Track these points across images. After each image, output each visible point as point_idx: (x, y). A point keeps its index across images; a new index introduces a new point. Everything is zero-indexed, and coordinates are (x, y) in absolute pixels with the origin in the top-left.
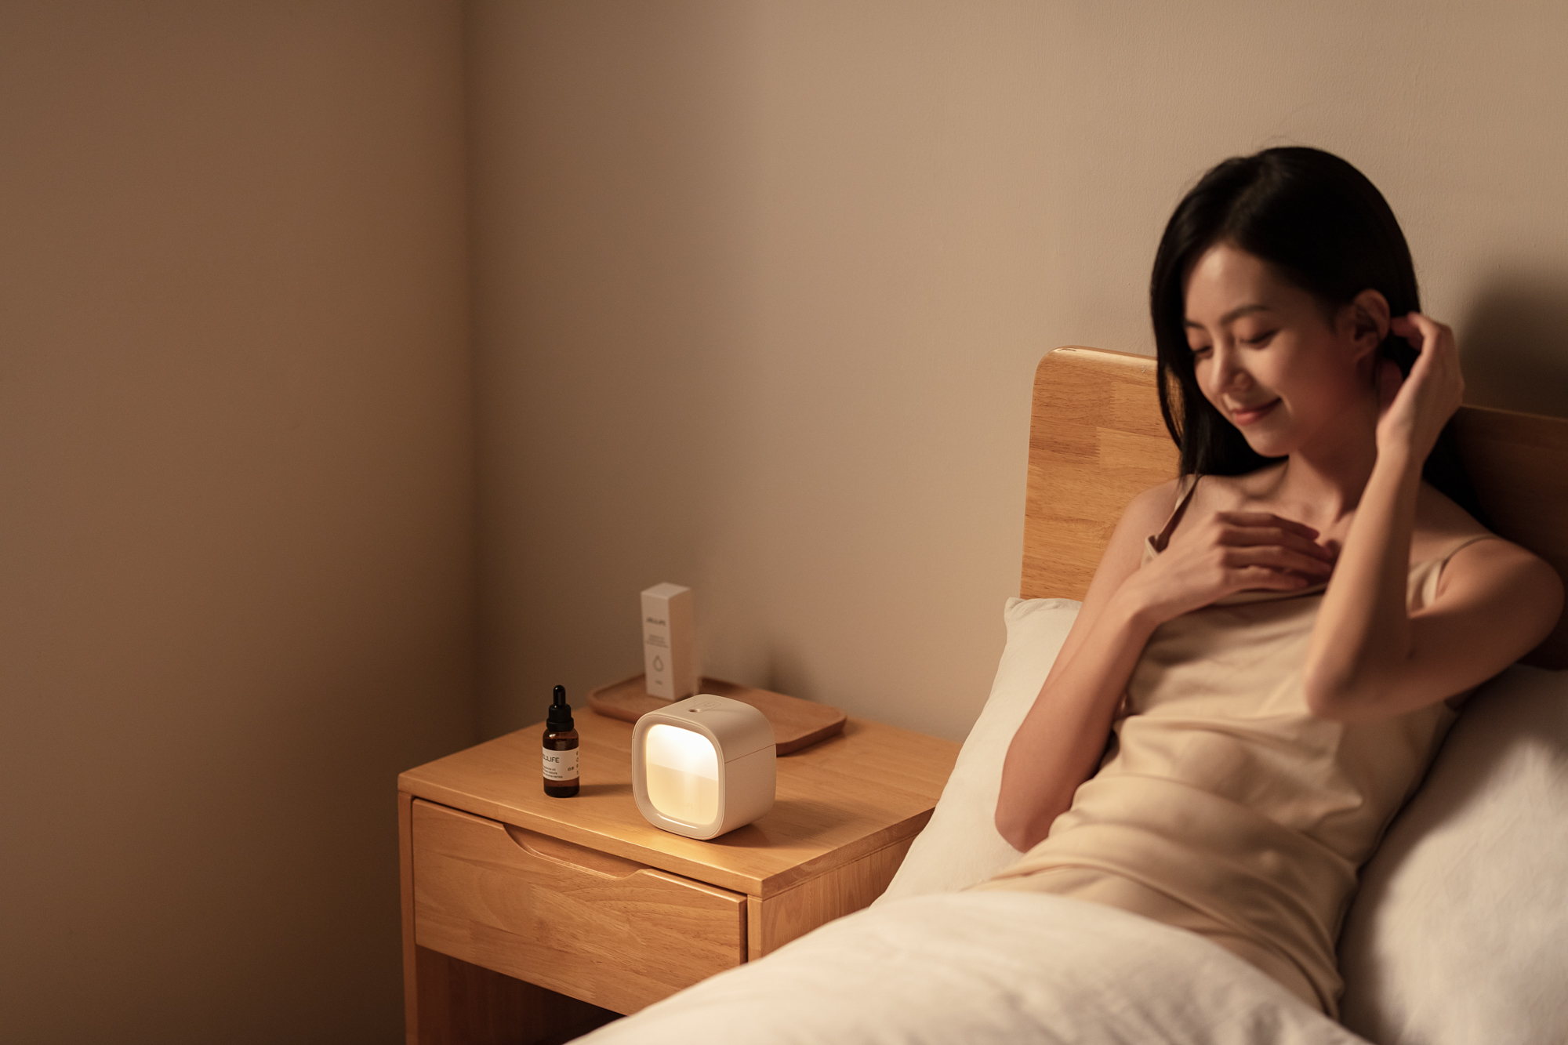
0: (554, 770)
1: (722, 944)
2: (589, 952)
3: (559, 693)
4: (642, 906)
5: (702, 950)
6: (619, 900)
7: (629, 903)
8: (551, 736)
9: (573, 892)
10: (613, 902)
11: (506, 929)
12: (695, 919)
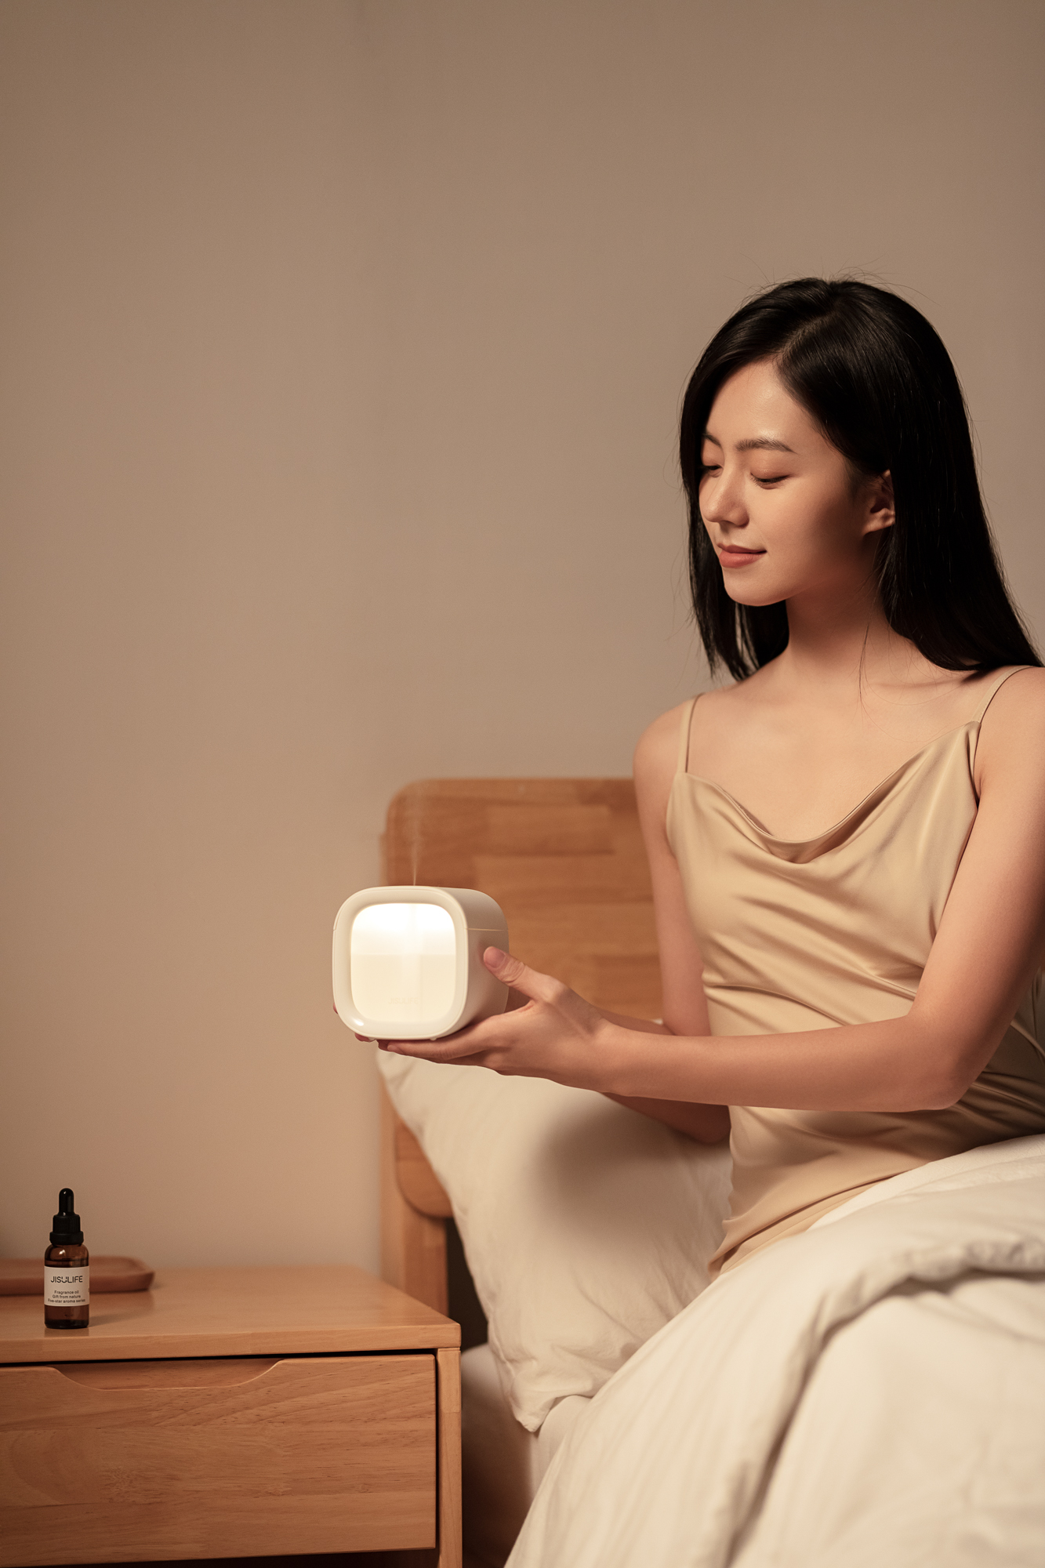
0: (77, 1292)
1: (409, 1418)
2: (197, 1492)
3: (66, 1197)
4: (284, 1406)
5: (379, 1434)
6: (247, 1408)
7: (264, 1407)
8: (61, 1253)
9: (173, 1420)
10: (238, 1415)
11: (58, 1503)
12: (369, 1398)
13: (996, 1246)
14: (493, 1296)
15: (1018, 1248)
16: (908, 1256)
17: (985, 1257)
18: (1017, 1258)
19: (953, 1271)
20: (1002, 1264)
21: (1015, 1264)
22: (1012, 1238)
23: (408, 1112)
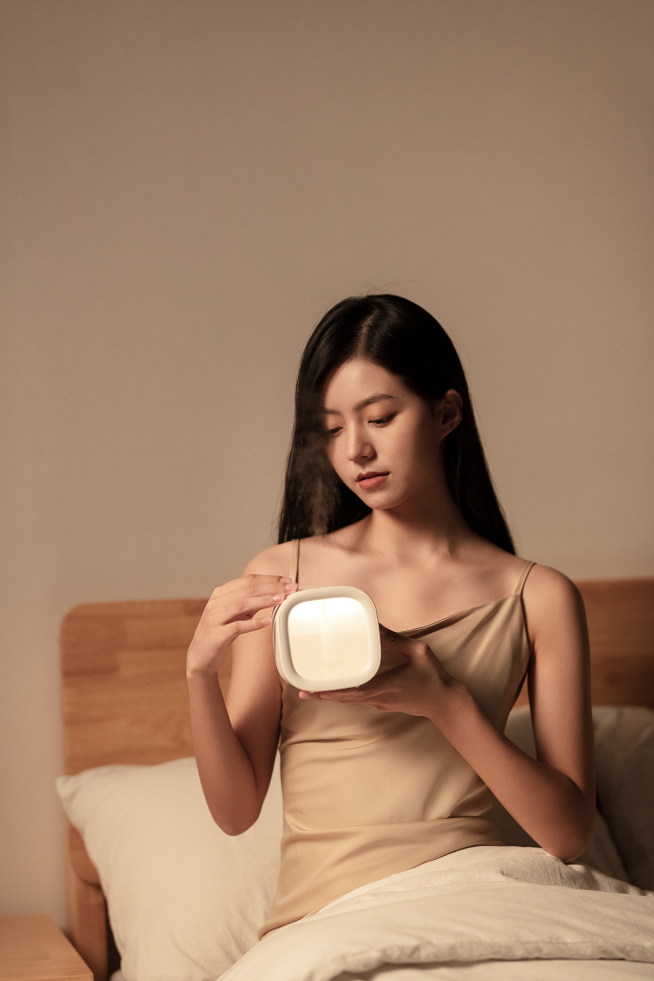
13: (401, 948)
14: (123, 945)
15: (416, 949)
16: (343, 958)
17: (395, 956)
18: (416, 955)
19: (373, 965)
20: (406, 960)
21: (415, 959)
22: (413, 943)
23: (77, 819)
